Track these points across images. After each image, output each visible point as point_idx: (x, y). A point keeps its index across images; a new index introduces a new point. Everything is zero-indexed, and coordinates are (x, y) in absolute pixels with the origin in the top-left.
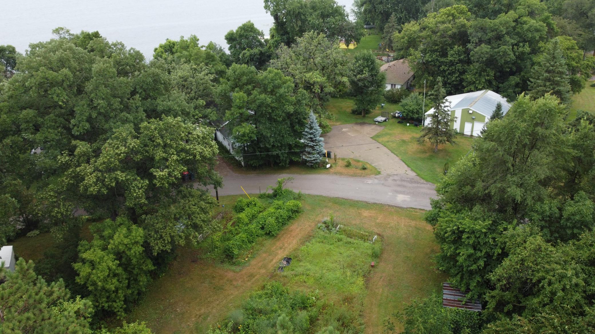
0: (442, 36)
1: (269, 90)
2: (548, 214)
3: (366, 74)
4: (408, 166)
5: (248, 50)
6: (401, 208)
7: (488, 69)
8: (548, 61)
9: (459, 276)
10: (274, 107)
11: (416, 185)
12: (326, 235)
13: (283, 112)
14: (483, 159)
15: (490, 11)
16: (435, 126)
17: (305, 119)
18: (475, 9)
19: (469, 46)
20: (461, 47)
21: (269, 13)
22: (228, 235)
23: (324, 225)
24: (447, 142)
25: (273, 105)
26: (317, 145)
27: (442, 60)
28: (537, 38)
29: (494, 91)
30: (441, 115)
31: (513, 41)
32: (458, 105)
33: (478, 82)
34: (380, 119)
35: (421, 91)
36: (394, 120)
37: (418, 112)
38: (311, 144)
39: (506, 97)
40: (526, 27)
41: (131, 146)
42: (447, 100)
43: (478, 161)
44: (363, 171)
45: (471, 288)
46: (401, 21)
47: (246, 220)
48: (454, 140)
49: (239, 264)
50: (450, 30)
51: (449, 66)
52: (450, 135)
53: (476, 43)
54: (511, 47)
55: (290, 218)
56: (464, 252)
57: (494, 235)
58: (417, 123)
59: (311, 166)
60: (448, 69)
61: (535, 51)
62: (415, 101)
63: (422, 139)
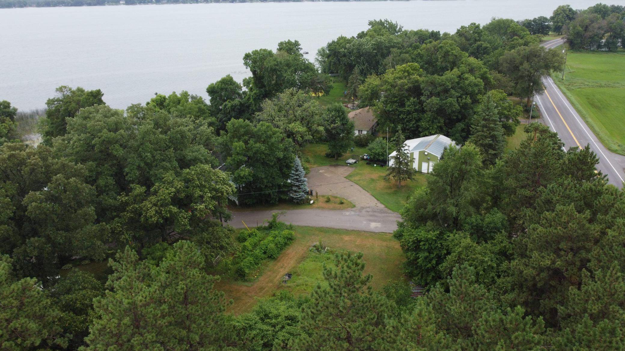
0: (400, 90)
1: (263, 140)
2: (475, 224)
3: (338, 123)
4: (378, 200)
5: (229, 102)
6: (374, 233)
7: (439, 117)
8: (484, 111)
9: (420, 275)
10: (267, 154)
11: (385, 215)
12: (317, 255)
13: (274, 157)
14: (432, 189)
15: (438, 68)
16: (397, 166)
17: (291, 162)
18: (426, 66)
19: (423, 98)
20: (416, 99)
21: (249, 69)
22: (237, 260)
23: (315, 248)
24: (408, 179)
25: (266, 152)
26: (302, 185)
27: (401, 109)
28: (476, 91)
29: (445, 135)
30: (402, 157)
31: (457, 94)
32: (415, 148)
33: (431, 128)
34: (351, 161)
35: (384, 136)
36: (363, 162)
37: (383, 155)
38: (297, 184)
39: (455, 140)
40: (467, 82)
41: (178, 187)
42: (406, 145)
43: (429, 191)
44: (341, 205)
45: (428, 281)
46: (364, 74)
47: (250, 248)
48: (413, 177)
49: (249, 281)
50: (406, 85)
51: (407, 115)
52: (410, 173)
53: (428, 96)
54: (456, 99)
55: (286, 244)
56: (422, 255)
57: (441, 241)
58: (382, 164)
59: (297, 202)
60: (406, 117)
61: (476, 102)
62: (380, 145)
63: (388, 177)
